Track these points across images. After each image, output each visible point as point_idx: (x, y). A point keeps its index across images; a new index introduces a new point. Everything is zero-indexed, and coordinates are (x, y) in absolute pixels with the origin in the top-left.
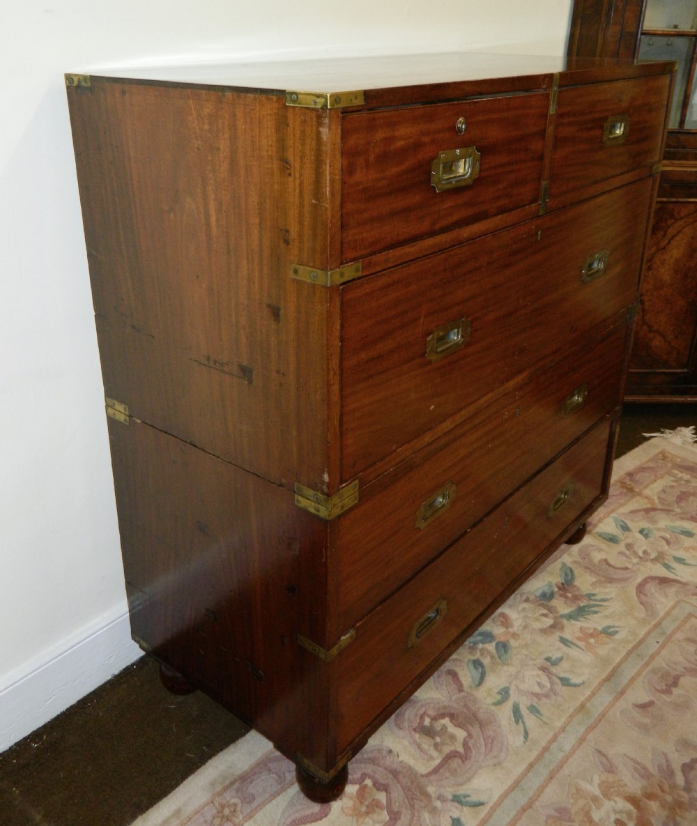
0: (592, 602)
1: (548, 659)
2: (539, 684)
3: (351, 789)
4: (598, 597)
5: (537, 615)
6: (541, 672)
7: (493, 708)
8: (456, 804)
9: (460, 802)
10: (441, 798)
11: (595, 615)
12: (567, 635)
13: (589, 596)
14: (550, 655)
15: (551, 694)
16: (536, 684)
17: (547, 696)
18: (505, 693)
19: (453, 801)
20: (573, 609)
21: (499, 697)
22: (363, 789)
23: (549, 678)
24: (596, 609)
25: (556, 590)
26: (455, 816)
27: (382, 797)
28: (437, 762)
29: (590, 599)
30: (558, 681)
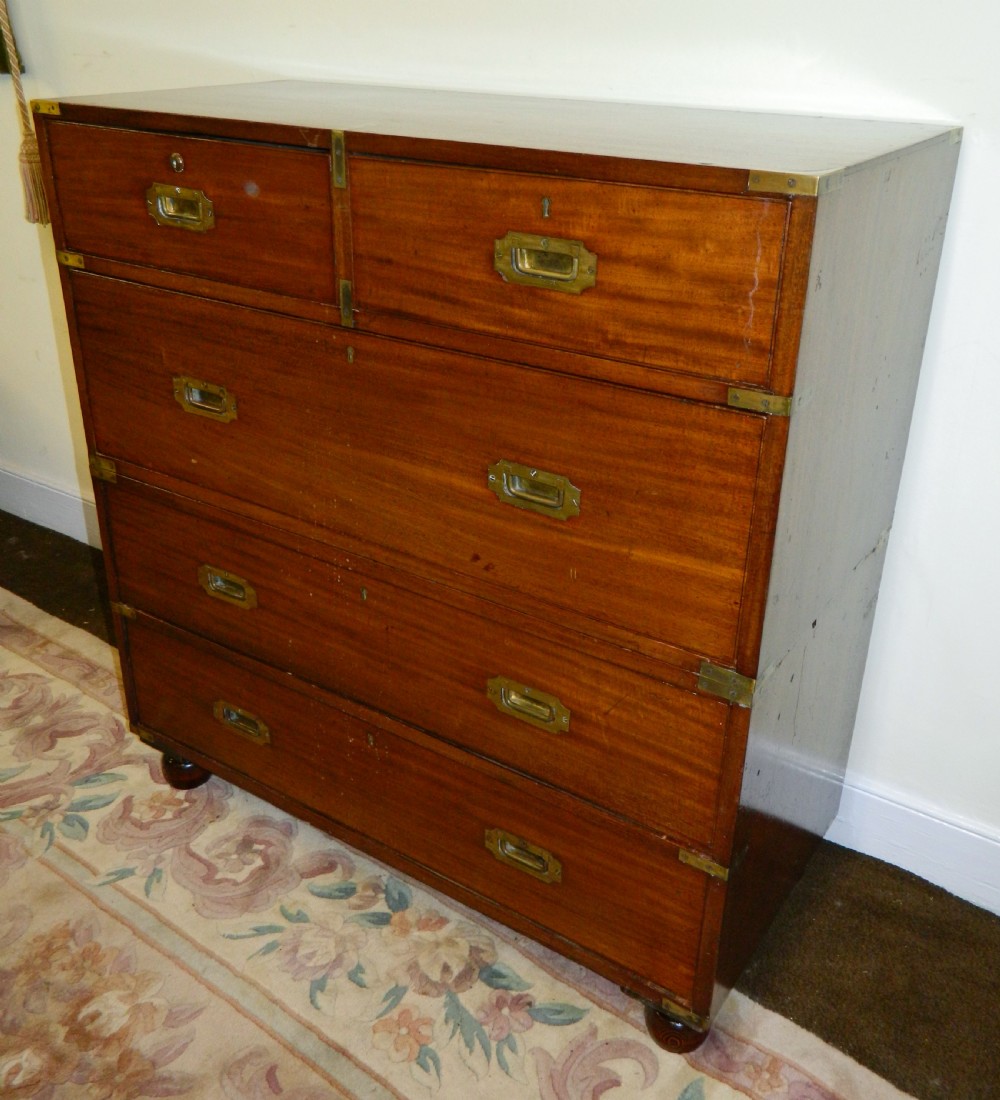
0: (494, 1044)
1: (360, 969)
2: (313, 954)
3: (181, 794)
4: (507, 1053)
5: (445, 959)
6: (334, 957)
7: (277, 906)
8: (151, 871)
9: (153, 874)
10: (160, 859)
11: (462, 1044)
12: (411, 998)
13: (508, 1041)
14: (367, 971)
15: (297, 965)
16: (311, 951)
17: (293, 961)
18: (300, 918)
19: (155, 870)
20: (472, 1012)
21: (293, 911)
22: (180, 802)
23: (323, 967)
24: (477, 1046)
25: (514, 993)
26: (137, 871)
27: (169, 815)
28: (204, 856)
29: (500, 1041)
30: (319, 976)
